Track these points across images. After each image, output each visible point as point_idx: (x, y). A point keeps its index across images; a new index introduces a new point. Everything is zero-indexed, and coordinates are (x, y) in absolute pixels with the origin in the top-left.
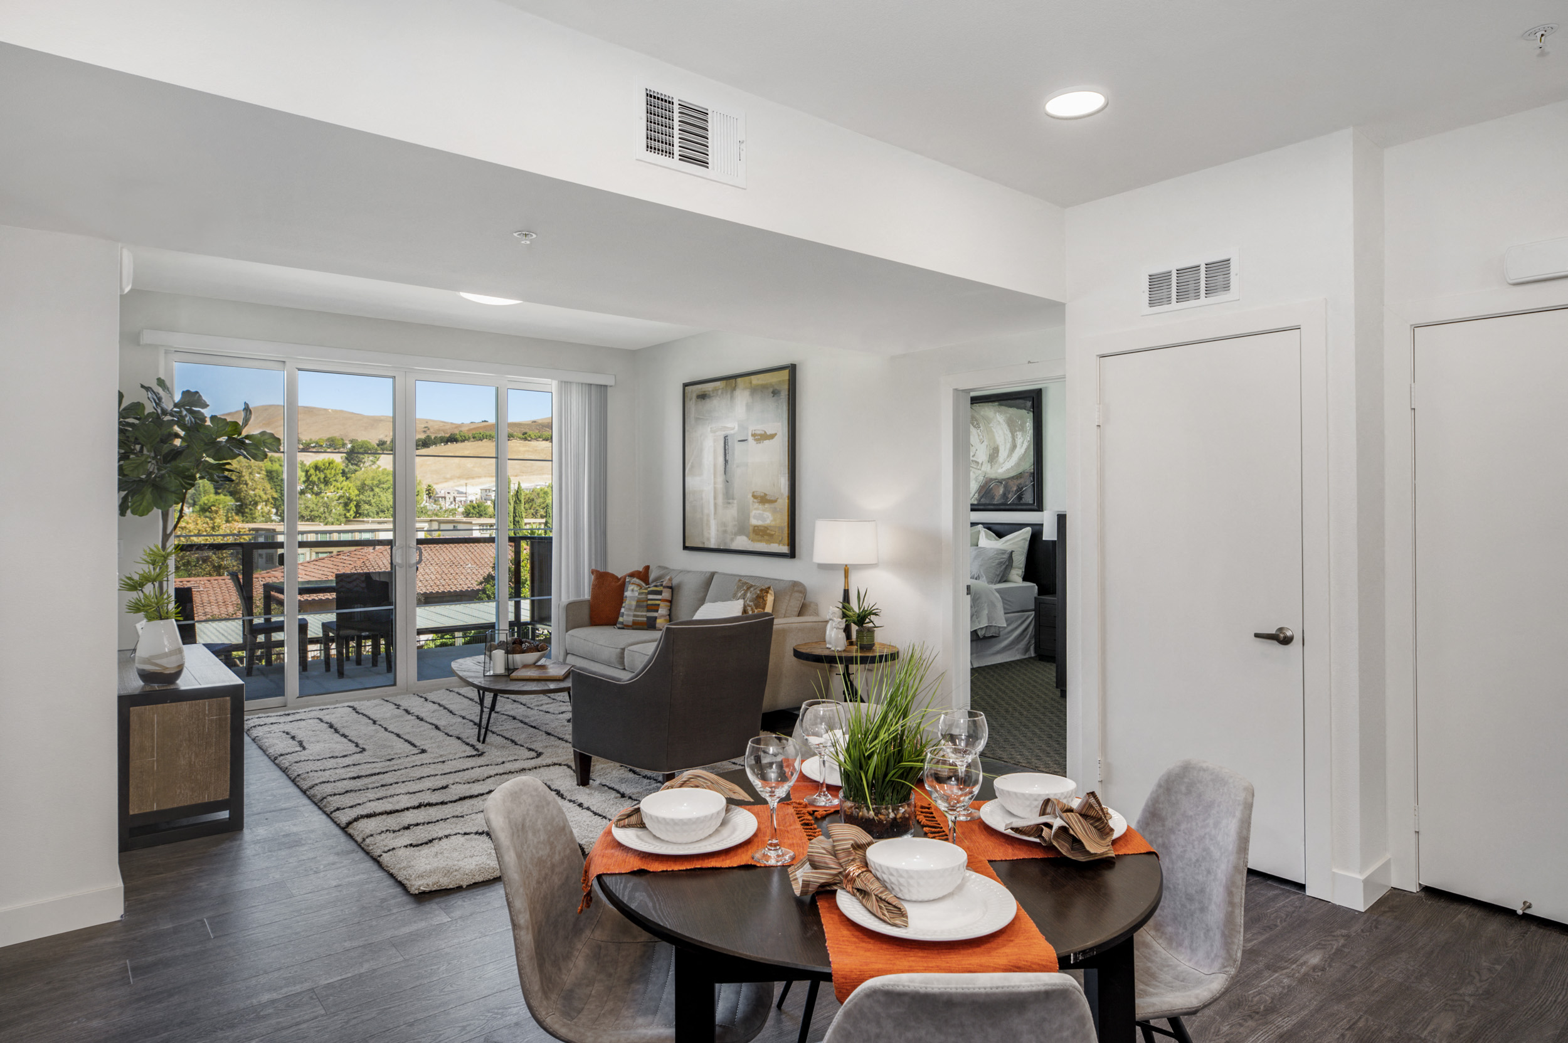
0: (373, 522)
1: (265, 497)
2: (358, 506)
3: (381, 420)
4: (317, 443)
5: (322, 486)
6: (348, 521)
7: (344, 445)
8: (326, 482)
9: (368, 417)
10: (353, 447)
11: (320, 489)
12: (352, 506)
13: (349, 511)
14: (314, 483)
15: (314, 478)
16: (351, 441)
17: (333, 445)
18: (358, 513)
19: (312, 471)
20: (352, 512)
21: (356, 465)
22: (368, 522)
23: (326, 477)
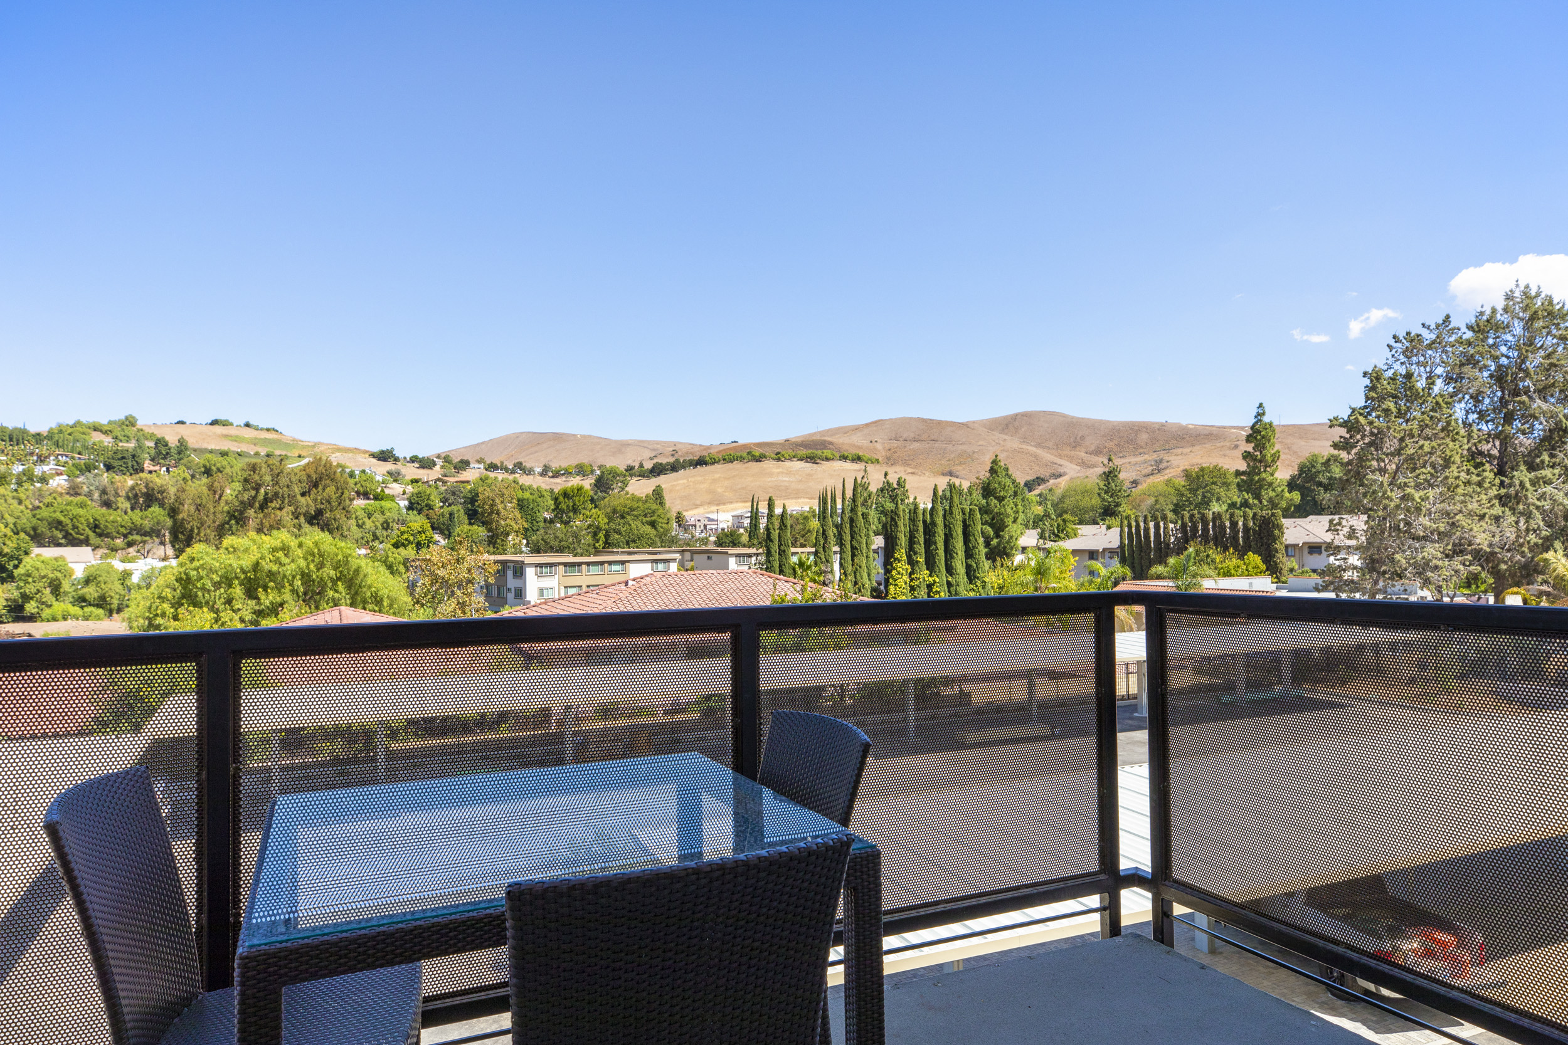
0: (623, 553)
1: (516, 527)
2: (607, 536)
3: (629, 445)
4: (566, 470)
5: (571, 514)
6: (597, 552)
7: (592, 472)
8: (575, 510)
9: (616, 442)
10: (602, 473)
11: (570, 517)
12: (601, 535)
13: (598, 541)
14: (562, 511)
15: (563, 506)
16: (600, 467)
17: (581, 471)
18: (608, 544)
19: (561, 499)
20: (601, 542)
21: (605, 492)
22: (617, 553)
23: (574, 504)
